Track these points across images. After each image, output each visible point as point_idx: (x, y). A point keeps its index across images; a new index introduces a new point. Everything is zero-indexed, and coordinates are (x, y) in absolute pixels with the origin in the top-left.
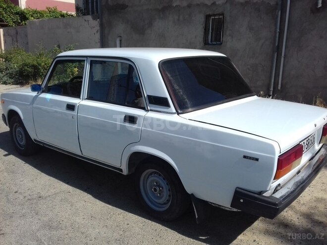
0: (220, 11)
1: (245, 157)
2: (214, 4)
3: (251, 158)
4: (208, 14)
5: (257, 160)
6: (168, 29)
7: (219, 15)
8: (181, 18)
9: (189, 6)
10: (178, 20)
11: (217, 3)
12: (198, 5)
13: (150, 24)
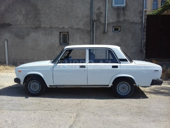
0: (67, 31)
1: (155, 71)
2: (63, 28)
3: (157, 71)
4: (61, 31)
5: (158, 71)
6: (39, 37)
7: (66, 32)
8: (47, 32)
9: (51, 28)
10: (45, 33)
11: (65, 28)
12: (56, 28)
13: (28, 34)
